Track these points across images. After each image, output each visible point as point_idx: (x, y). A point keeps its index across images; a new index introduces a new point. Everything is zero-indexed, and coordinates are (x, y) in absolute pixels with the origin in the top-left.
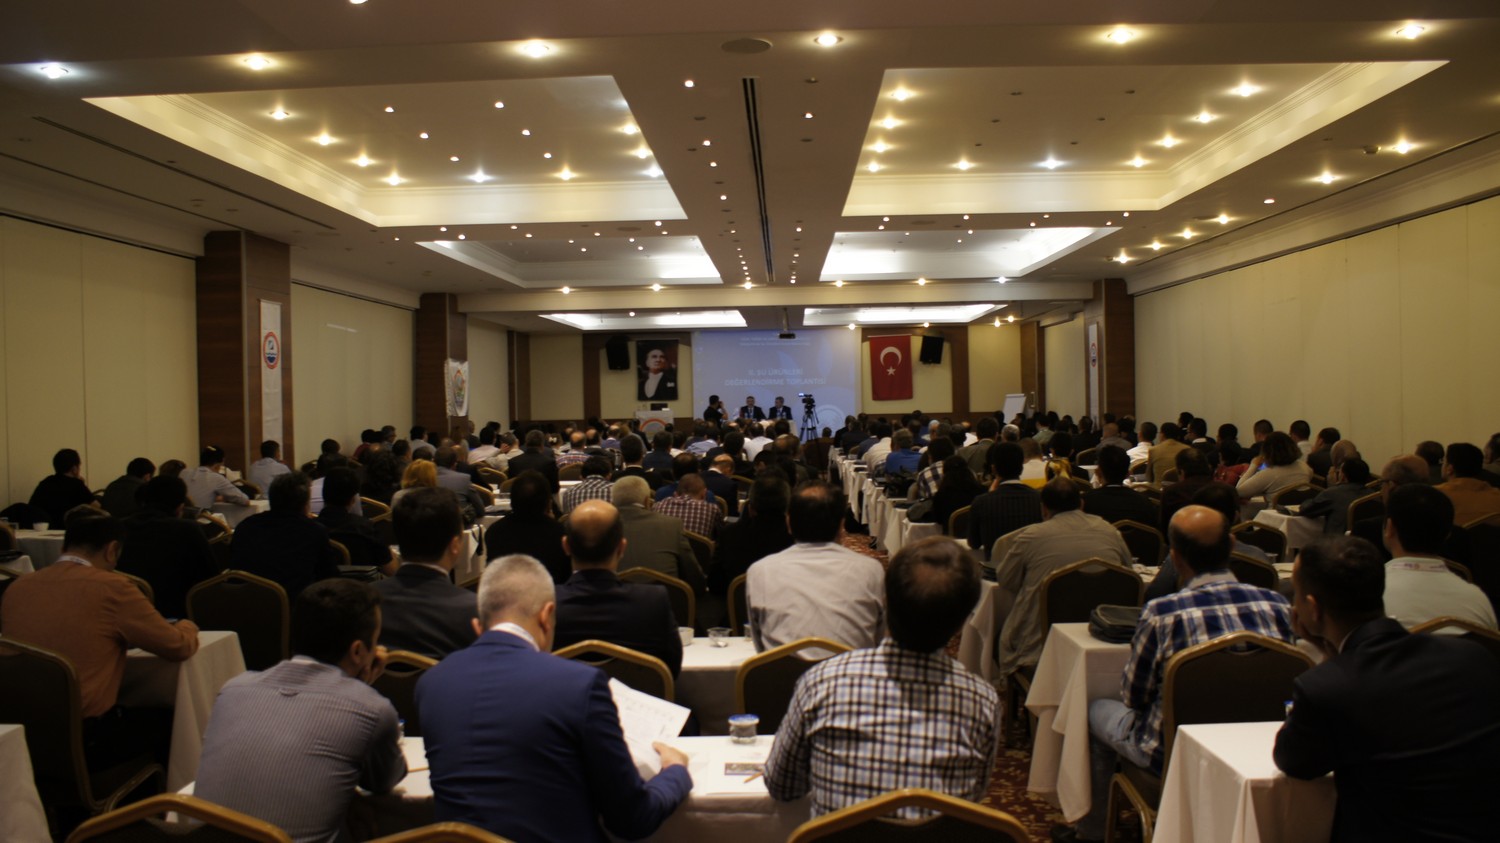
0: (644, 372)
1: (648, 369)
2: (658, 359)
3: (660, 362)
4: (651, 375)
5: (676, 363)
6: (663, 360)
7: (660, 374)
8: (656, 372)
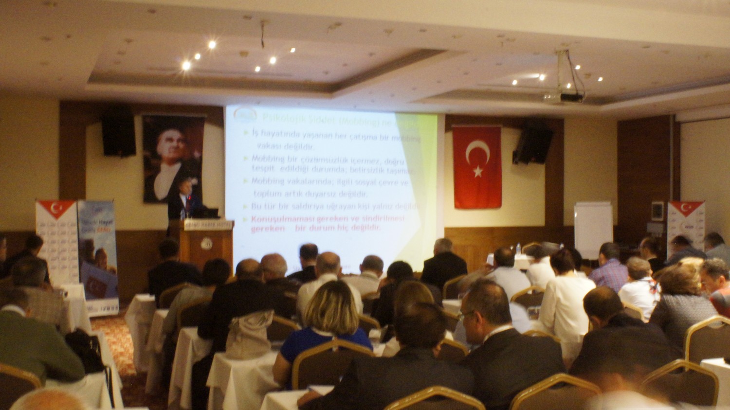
0: (154, 162)
1: (159, 158)
2: (175, 144)
3: (177, 148)
4: (164, 167)
5: (201, 150)
6: (181, 145)
7: (177, 167)
8: (172, 162)
